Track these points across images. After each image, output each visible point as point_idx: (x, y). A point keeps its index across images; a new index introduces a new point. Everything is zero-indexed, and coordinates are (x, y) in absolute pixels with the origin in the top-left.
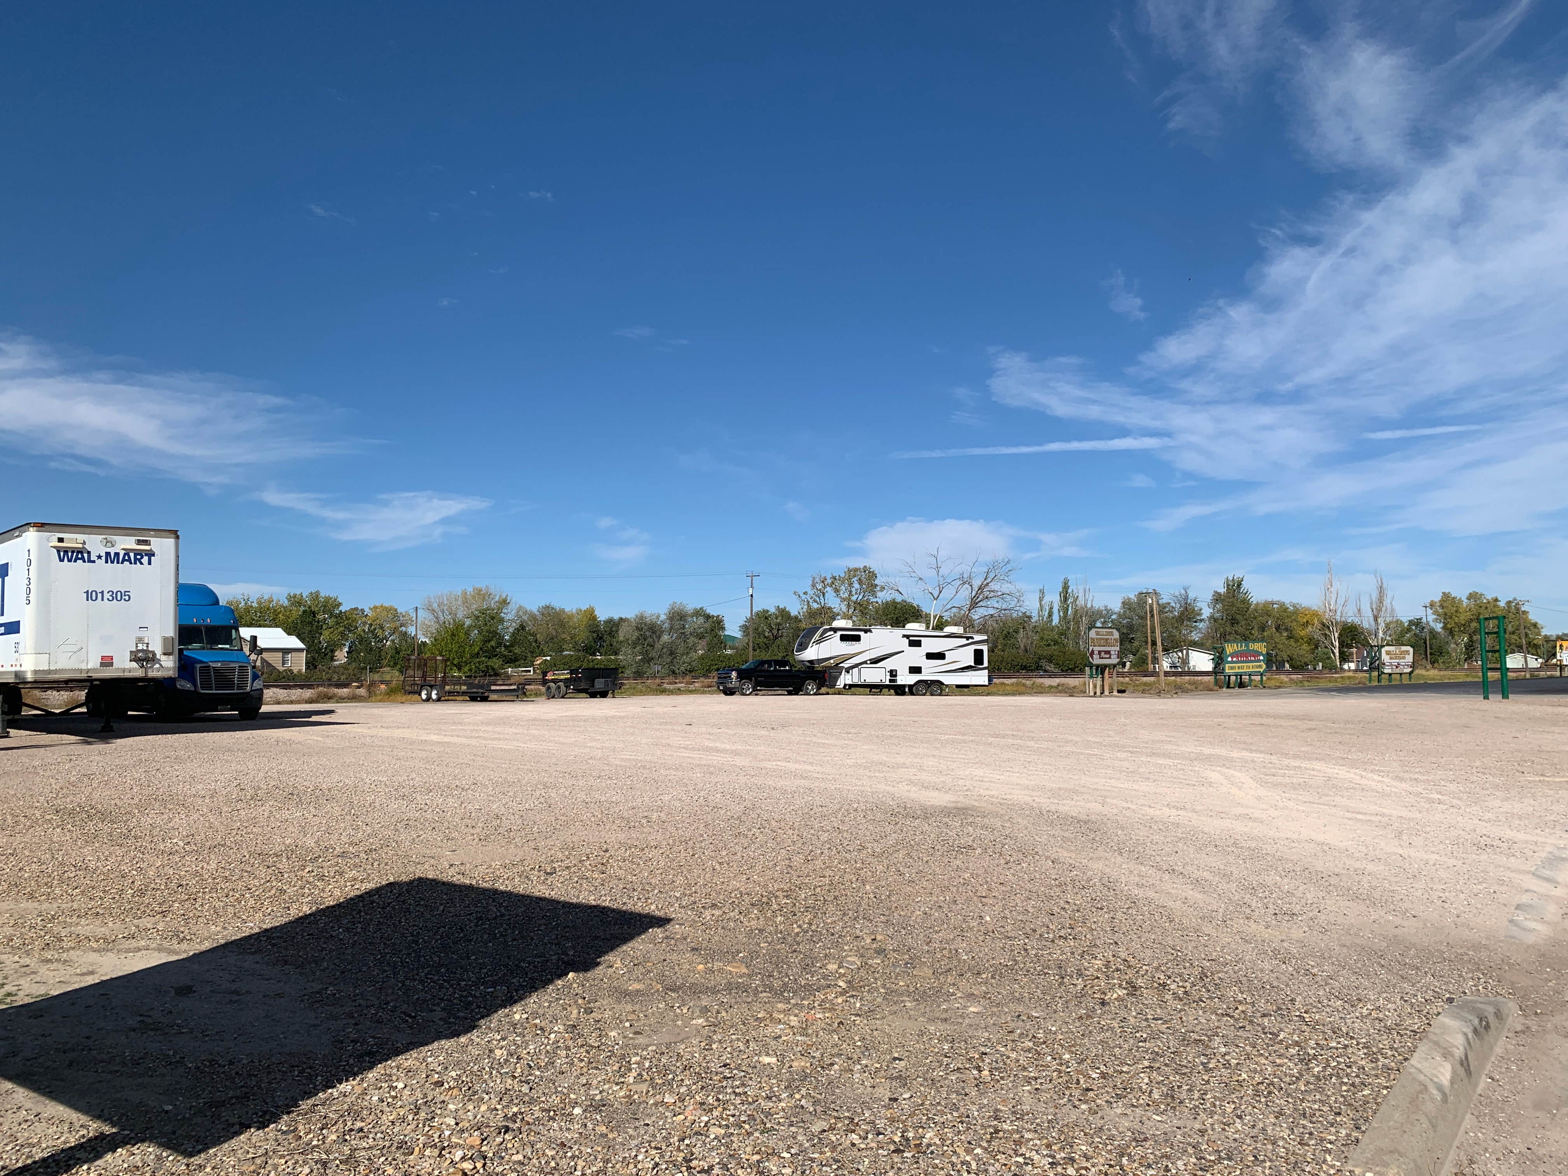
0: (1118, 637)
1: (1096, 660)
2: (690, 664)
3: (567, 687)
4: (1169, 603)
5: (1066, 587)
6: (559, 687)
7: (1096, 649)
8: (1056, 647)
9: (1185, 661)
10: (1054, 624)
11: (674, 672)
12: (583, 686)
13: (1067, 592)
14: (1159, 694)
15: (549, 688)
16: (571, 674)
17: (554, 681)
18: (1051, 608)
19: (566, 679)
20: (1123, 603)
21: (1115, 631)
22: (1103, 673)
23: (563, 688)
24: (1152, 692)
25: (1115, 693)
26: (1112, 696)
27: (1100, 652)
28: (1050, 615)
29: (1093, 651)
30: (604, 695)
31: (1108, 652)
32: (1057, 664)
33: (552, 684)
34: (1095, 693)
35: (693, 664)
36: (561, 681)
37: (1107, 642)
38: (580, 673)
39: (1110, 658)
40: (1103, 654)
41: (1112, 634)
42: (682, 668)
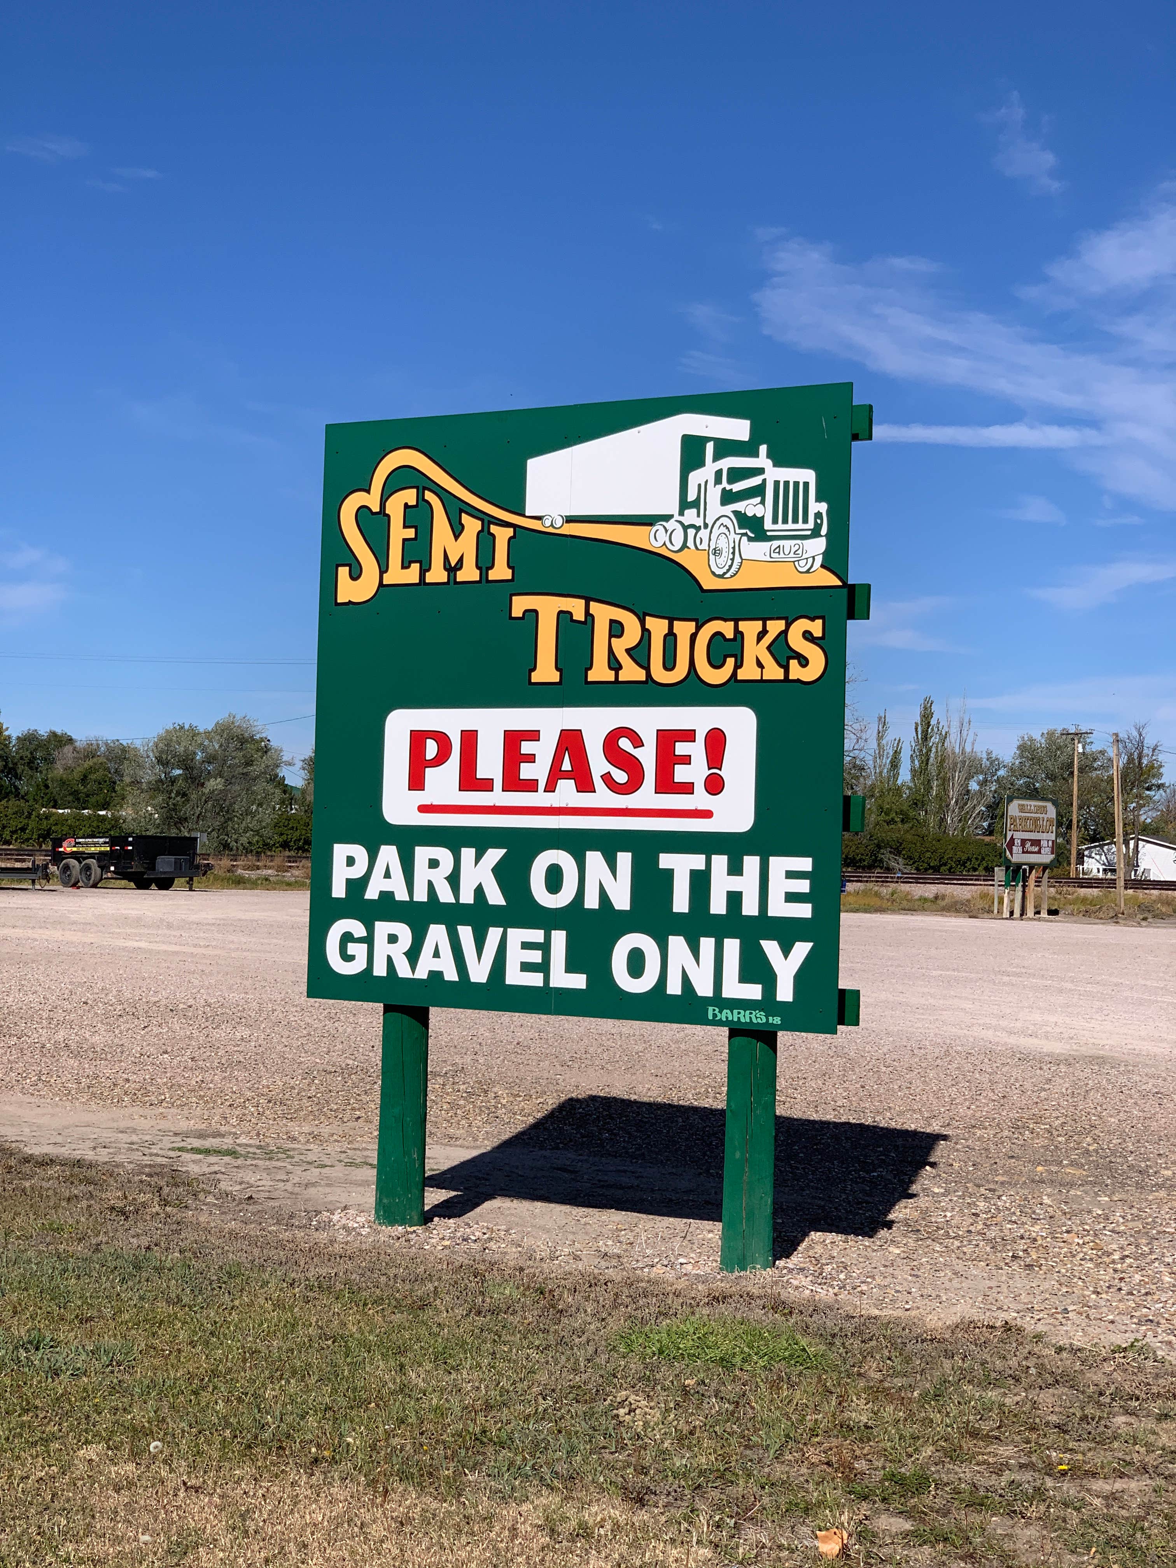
0: (1054, 816)
1: (1017, 856)
2: (257, 833)
3: (104, 868)
4: (1102, 752)
5: (927, 716)
6: (88, 868)
7: (1019, 836)
8: (907, 826)
9: (1132, 862)
10: (899, 782)
11: (226, 846)
12: (136, 867)
13: (929, 724)
14: (1115, 918)
15: (67, 868)
16: (112, 844)
17: (78, 856)
18: (897, 753)
19: (101, 853)
20: (1019, 748)
21: (1049, 805)
22: (1025, 879)
23: (96, 870)
24: (1101, 915)
25: (1044, 914)
26: (1039, 920)
27: (1024, 842)
28: (895, 764)
29: (1012, 839)
30: (165, 884)
31: (1036, 843)
32: (910, 858)
33: (73, 862)
34: (1012, 913)
35: (264, 832)
36: (92, 856)
37: (1036, 826)
38: (130, 844)
39: (1039, 852)
40: (1028, 845)
41: (1044, 810)
42: (244, 840)
